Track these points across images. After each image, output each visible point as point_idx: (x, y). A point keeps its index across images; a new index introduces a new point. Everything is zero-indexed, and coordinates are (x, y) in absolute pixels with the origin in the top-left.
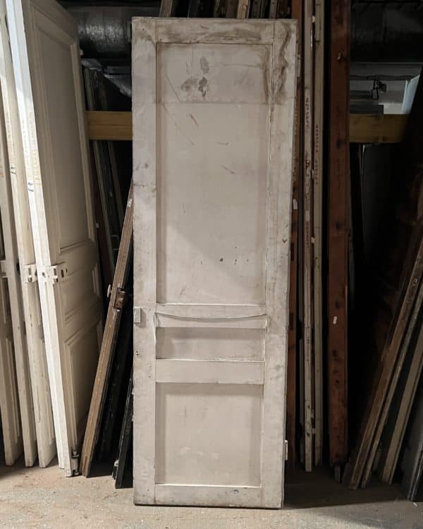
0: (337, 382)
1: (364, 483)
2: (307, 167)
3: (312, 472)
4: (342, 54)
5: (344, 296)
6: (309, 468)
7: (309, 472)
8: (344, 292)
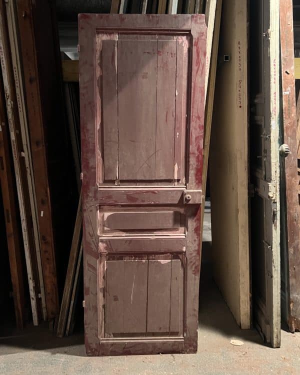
0: (48, 259)
1: (67, 332)
2: (7, 99)
3: (38, 326)
4: (25, 12)
5: (47, 196)
6: (36, 322)
7: (36, 326)
8: (46, 192)
